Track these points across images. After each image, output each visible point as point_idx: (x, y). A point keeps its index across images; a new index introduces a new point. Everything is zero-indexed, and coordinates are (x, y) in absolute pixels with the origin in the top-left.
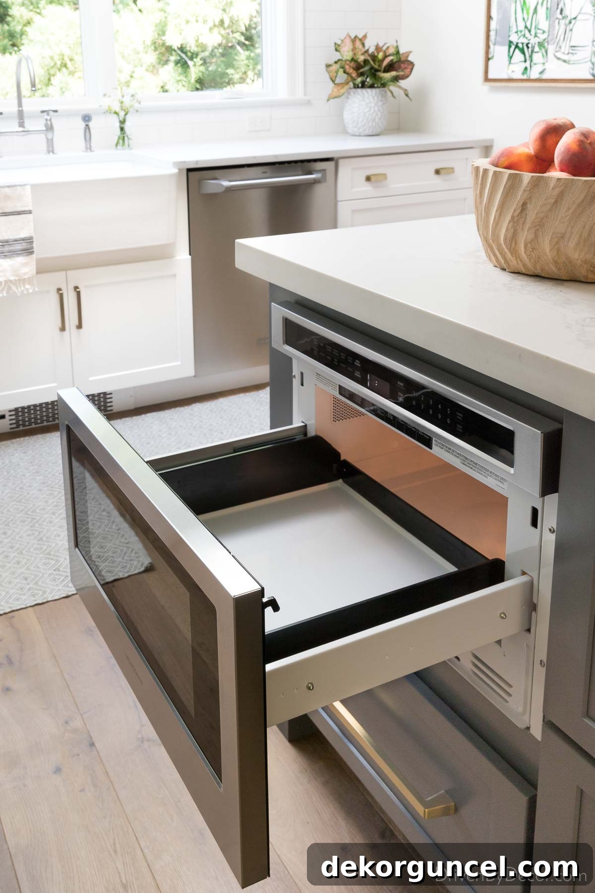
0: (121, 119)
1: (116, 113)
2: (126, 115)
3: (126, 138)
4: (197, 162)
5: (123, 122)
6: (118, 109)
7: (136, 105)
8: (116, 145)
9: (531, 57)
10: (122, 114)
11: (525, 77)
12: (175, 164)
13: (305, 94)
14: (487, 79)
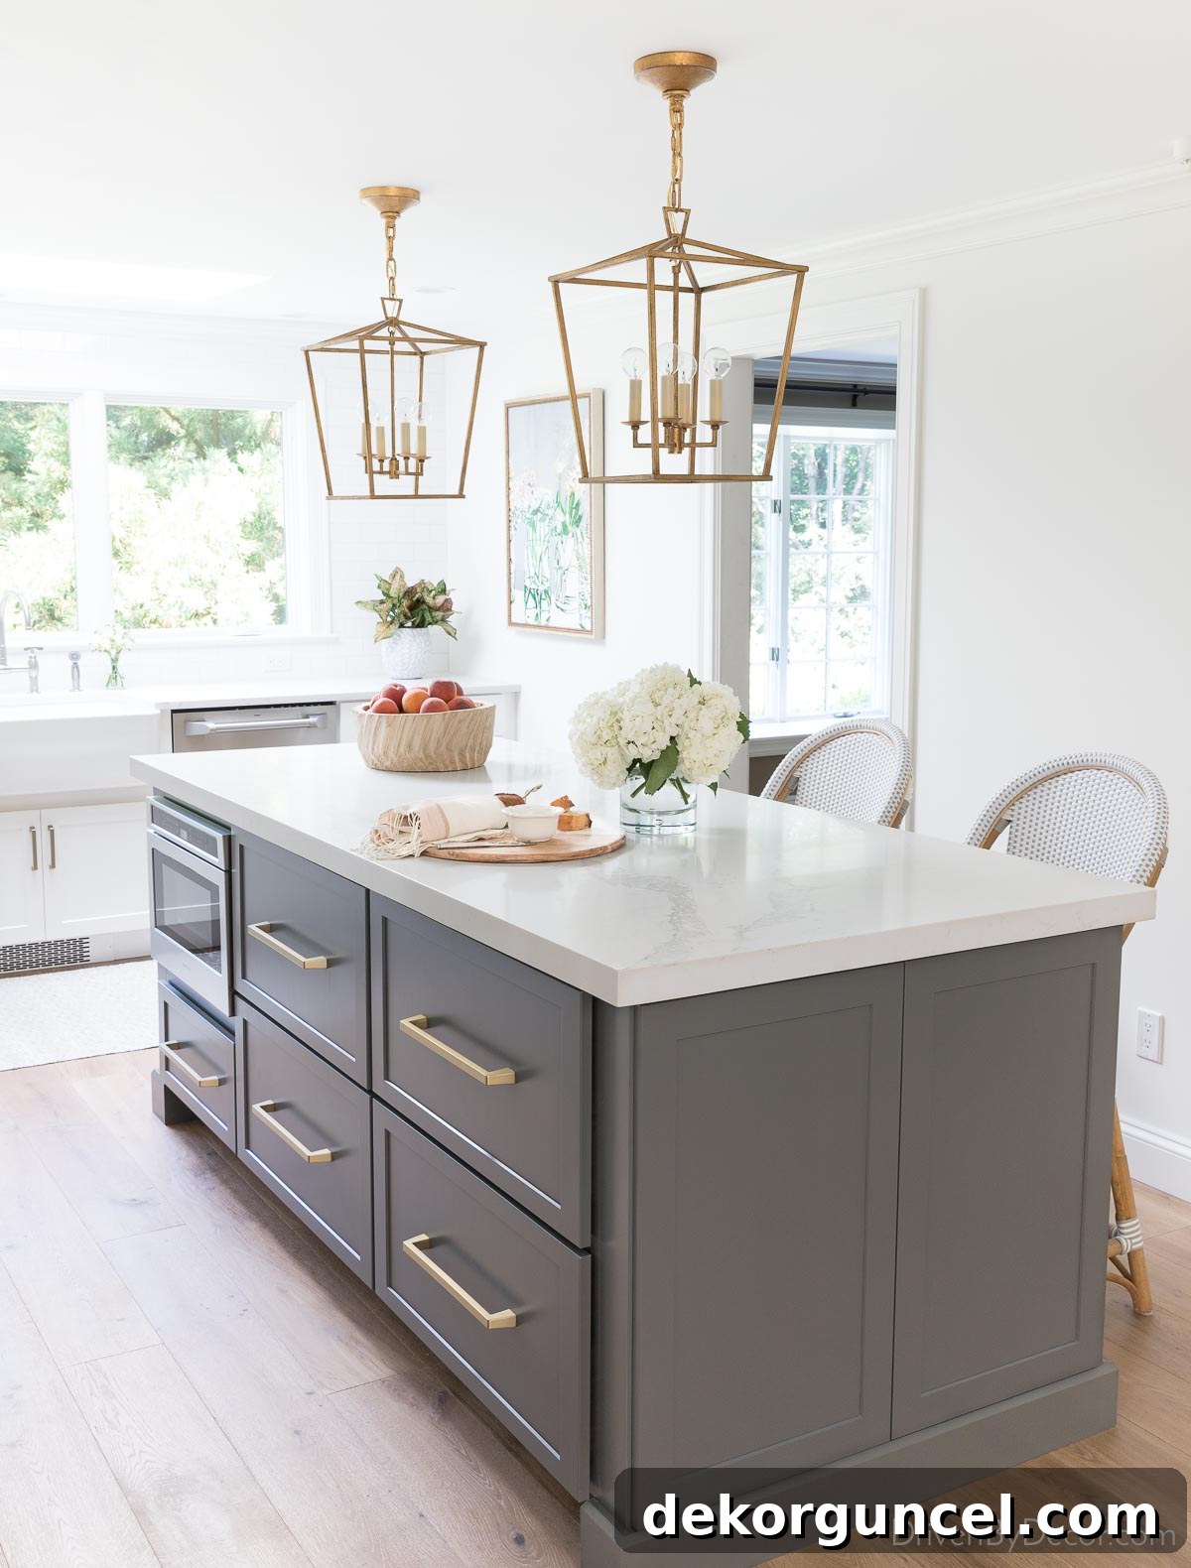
0: (113, 657)
1: (106, 651)
2: (118, 653)
3: (118, 677)
4: (181, 704)
5: (115, 660)
6: (108, 648)
7: (129, 644)
8: (107, 685)
9: (540, 603)
10: (114, 652)
11: (536, 623)
12: (157, 705)
13: (332, 632)
14: (511, 623)
